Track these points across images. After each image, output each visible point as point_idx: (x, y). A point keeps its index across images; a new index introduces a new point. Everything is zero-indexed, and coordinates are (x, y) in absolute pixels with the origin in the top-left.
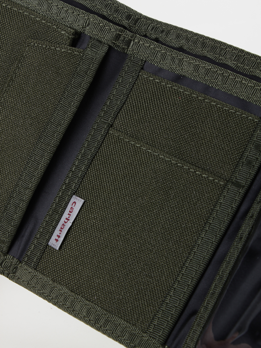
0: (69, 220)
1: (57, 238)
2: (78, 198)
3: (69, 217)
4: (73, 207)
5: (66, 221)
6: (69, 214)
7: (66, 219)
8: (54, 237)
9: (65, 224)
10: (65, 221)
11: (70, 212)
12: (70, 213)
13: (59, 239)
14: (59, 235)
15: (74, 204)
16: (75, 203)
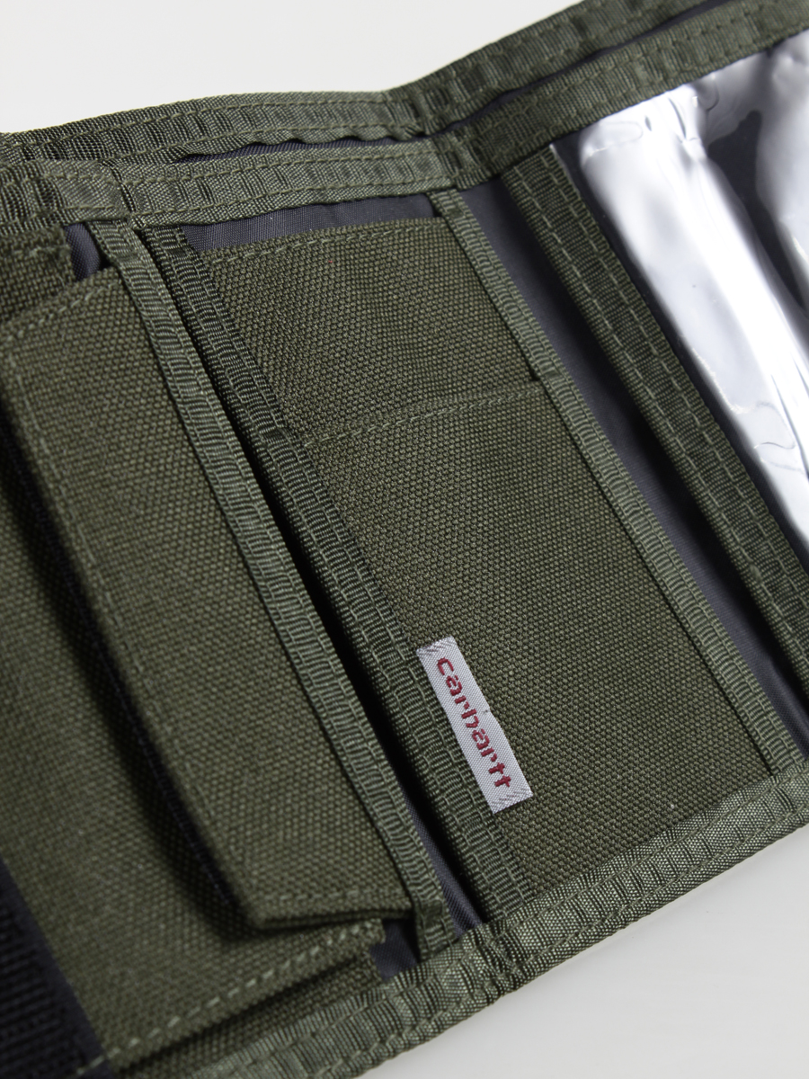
0: (473, 712)
1: (497, 776)
2: (437, 644)
3: (467, 706)
4: (452, 674)
5: (471, 720)
6: (458, 702)
7: (465, 716)
8: (486, 782)
9: (478, 729)
10: (469, 726)
11: (454, 693)
12: (457, 697)
13: (507, 772)
14: (494, 765)
15: (445, 666)
16: (446, 661)
